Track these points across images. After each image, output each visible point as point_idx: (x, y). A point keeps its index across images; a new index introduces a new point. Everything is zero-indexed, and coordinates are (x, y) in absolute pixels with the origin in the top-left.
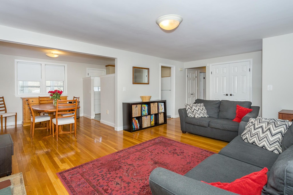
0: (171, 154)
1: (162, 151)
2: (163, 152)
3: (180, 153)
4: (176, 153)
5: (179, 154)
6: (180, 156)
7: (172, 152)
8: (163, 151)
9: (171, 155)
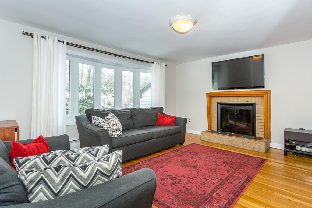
0: (179, 177)
1: (191, 180)
2: (189, 179)
3: (167, 179)
4: (172, 178)
5: (169, 177)
6: (168, 175)
7: (177, 180)
8: (189, 181)
9: (178, 175)
